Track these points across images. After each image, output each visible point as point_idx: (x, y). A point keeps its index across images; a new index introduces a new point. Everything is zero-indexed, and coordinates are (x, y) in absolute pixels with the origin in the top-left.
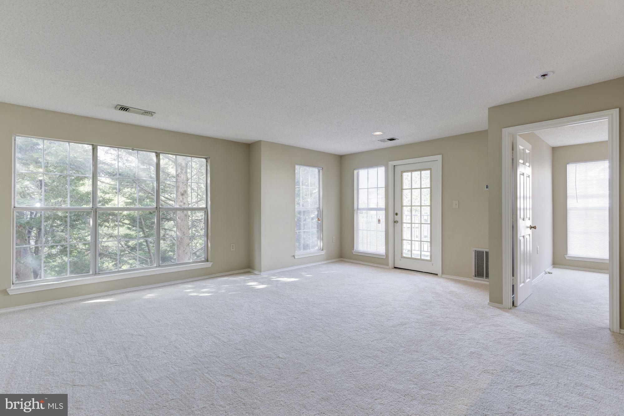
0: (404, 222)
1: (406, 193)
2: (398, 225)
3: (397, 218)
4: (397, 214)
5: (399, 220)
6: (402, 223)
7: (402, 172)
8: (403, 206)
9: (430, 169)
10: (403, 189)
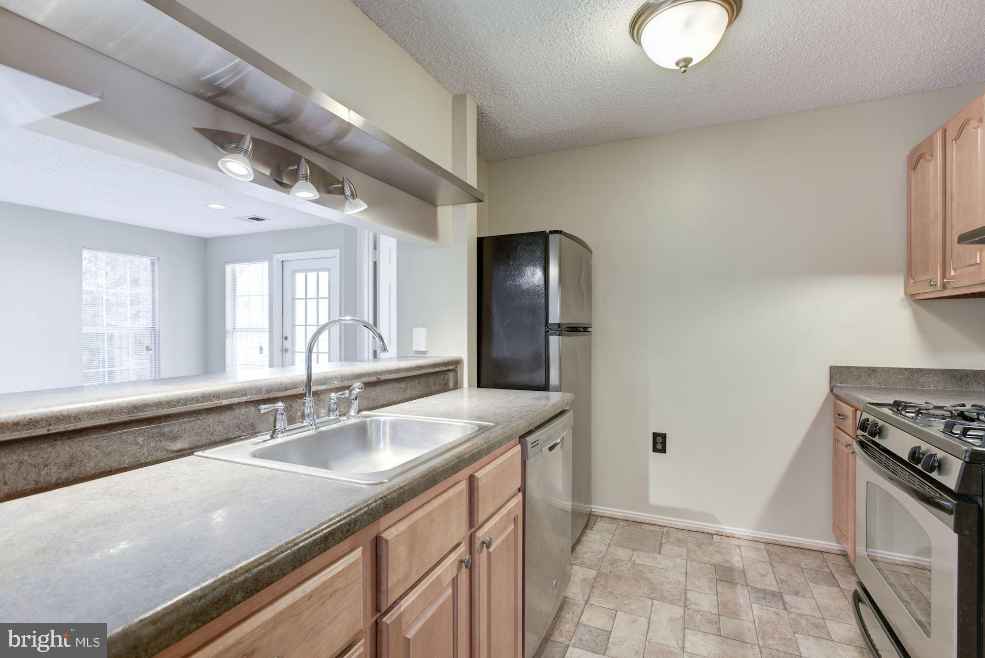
0: (296, 350)
1: (300, 305)
2: (288, 355)
3: (287, 344)
4: (286, 338)
5: (289, 347)
6: (293, 352)
7: (294, 272)
8: (295, 325)
9: (329, 270)
10: (295, 299)
